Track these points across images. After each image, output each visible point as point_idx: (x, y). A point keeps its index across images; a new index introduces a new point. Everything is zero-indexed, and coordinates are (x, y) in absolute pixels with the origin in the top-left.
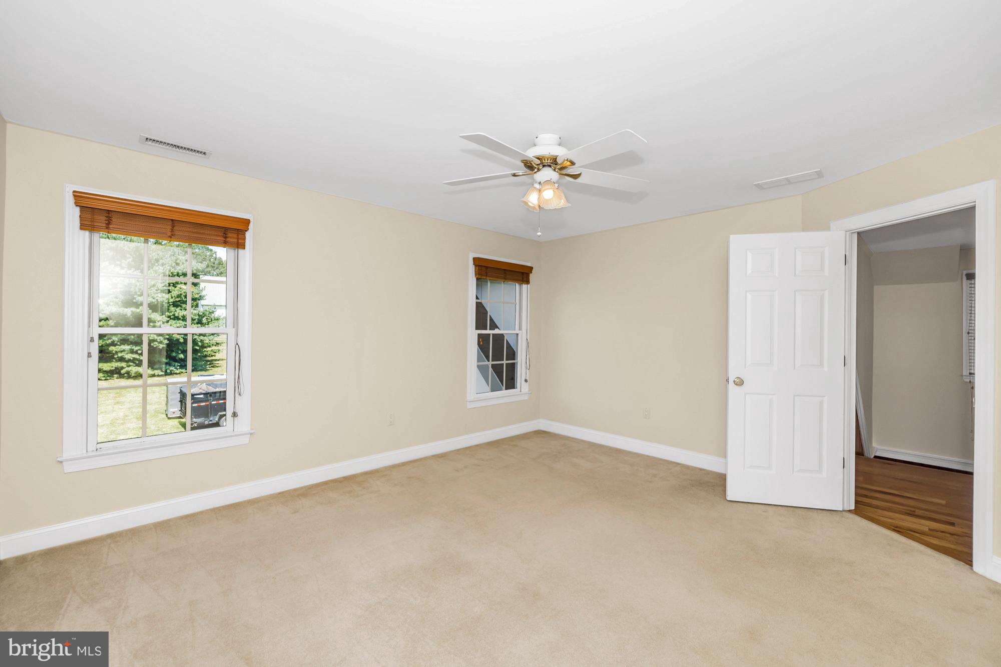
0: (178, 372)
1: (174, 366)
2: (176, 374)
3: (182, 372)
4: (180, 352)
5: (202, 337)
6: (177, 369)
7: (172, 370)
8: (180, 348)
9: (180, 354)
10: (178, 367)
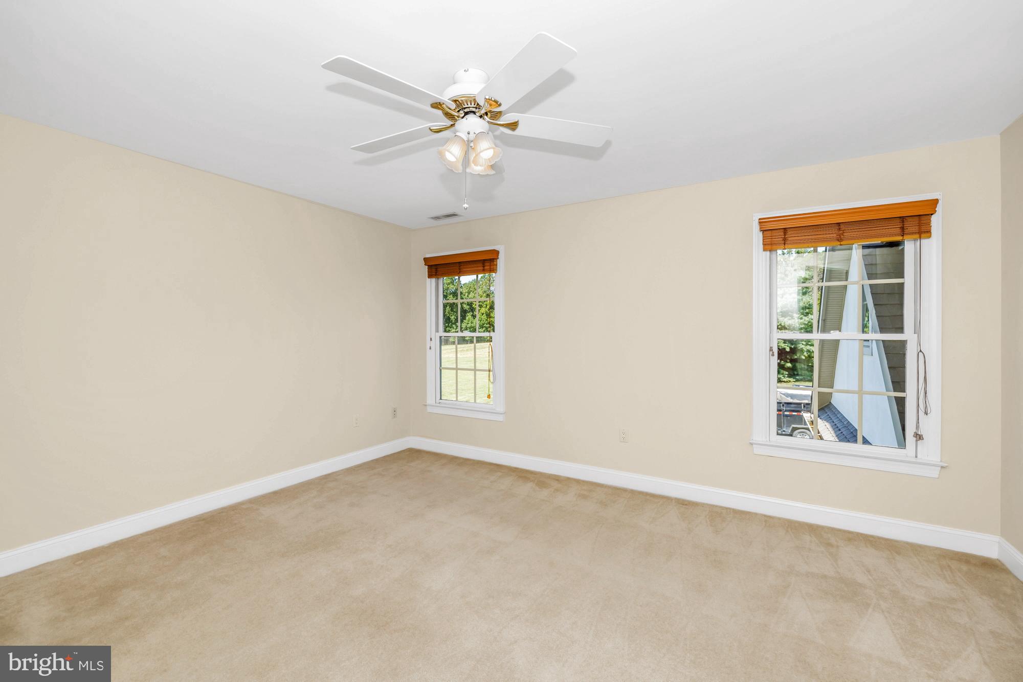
0: (785, 380)
1: (783, 374)
2: (784, 382)
3: (790, 381)
4: (789, 361)
5: (808, 346)
6: (784, 377)
7: (781, 378)
8: (788, 357)
9: (788, 362)
10: (786, 376)
